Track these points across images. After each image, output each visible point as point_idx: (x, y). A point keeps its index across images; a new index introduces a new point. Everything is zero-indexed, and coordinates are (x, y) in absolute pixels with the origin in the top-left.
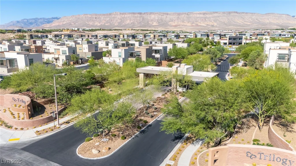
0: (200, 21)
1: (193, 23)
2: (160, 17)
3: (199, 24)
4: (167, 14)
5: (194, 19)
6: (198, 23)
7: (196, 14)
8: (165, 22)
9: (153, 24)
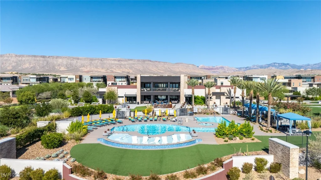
0: (115, 68)
1: (108, 69)
2: (70, 61)
4: (78, 59)
5: (108, 65)
6: (113, 70)
7: (111, 60)
8: (76, 68)
9: (60, 69)
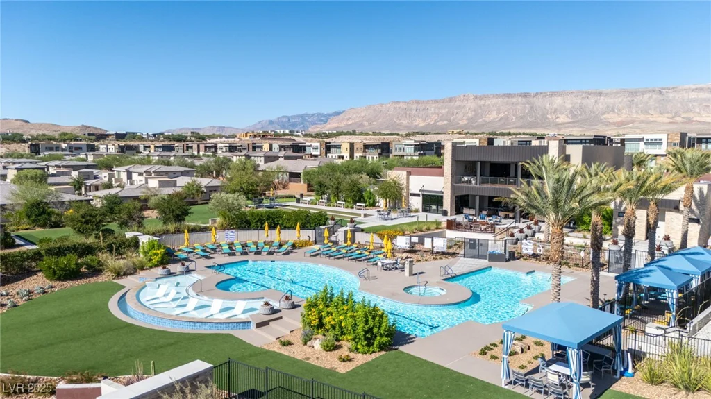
0: (697, 110)
1: (677, 114)
2: (579, 101)
3: (695, 119)
4: (600, 94)
5: (679, 105)
6: (691, 115)
7: (687, 90)
8: (593, 115)
9: (557, 120)
